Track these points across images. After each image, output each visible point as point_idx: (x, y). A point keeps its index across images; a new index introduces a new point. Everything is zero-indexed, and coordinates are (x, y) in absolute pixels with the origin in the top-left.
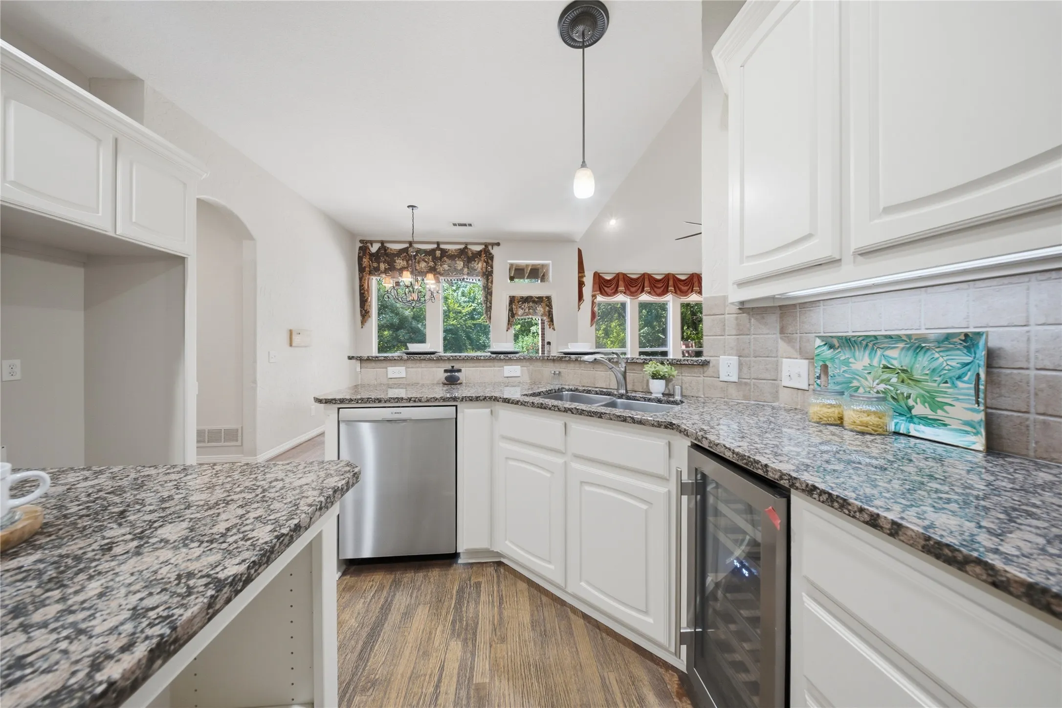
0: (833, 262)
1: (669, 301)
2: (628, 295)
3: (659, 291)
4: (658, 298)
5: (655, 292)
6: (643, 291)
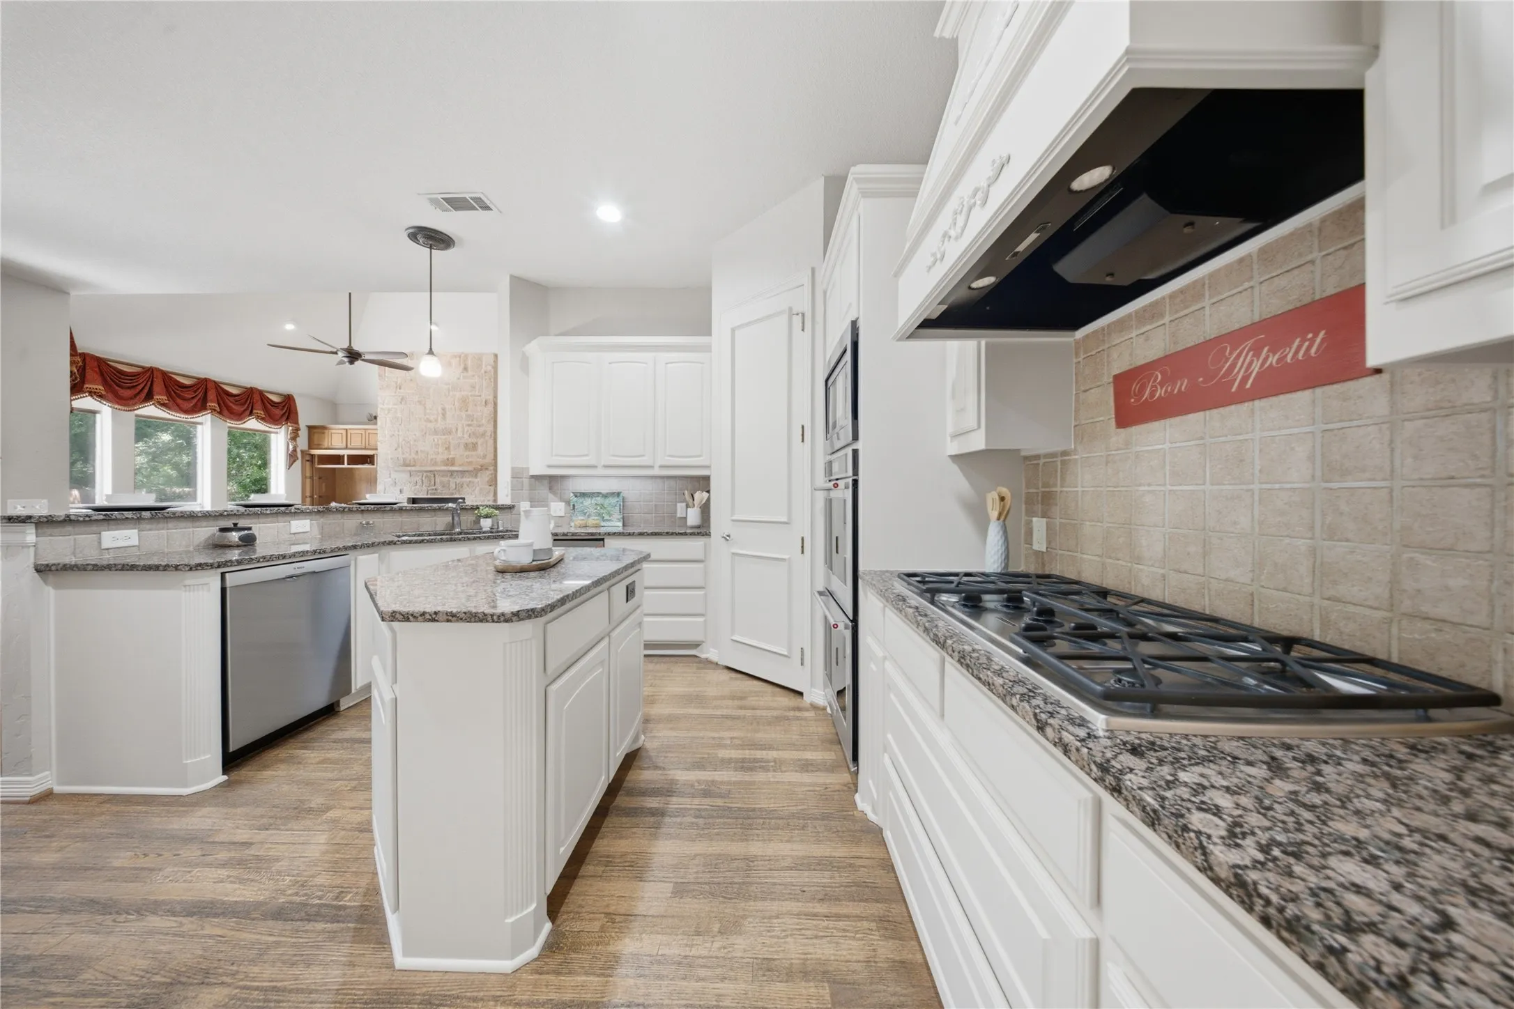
0: (595, 467)
1: (202, 425)
2: (106, 401)
4: (181, 415)
6: (148, 399)
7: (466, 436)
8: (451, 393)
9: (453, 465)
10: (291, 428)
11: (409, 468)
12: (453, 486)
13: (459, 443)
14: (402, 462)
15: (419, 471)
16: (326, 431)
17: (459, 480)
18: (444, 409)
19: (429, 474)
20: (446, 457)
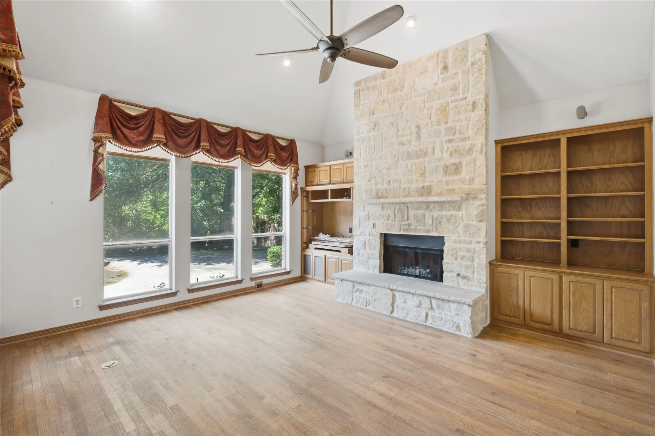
1: (236, 168)
2: (171, 149)
3: (224, 151)
4: (221, 160)
5: (217, 151)
6: (197, 146)
7: (446, 156)
8: (427, 105)
9: (429, 194)
10: (293, 168)
11: (383, 200)
12: (429, 221)
13: (437, 167)
14: (374, 194)
15: (393, 204)
16: (316, 169)
17: (436, 214)
18: (418, 127)
19: (402, 206)
20: (420, 185)
